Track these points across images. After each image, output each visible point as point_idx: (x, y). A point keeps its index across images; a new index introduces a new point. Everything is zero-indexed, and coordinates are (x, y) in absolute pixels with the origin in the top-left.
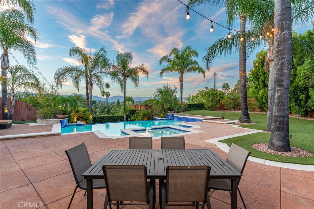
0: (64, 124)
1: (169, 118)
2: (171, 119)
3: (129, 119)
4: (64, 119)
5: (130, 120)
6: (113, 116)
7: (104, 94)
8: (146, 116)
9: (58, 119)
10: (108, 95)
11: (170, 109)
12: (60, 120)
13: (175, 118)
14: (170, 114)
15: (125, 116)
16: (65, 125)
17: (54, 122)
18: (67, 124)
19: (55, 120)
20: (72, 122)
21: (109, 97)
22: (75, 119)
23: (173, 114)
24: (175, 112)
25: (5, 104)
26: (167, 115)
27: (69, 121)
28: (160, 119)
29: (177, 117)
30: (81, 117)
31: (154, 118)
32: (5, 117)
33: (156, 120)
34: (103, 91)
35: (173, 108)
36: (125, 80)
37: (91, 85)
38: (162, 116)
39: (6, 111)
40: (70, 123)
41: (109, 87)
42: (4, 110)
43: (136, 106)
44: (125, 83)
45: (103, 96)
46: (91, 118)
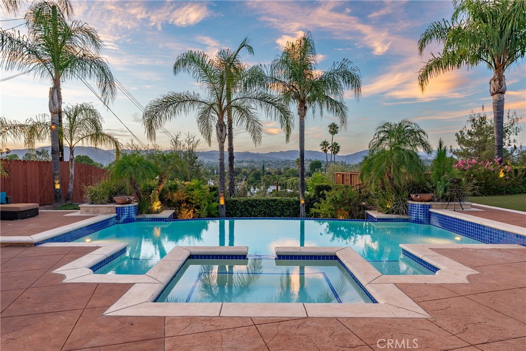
0: (125, 217)
4: (124, 206)
6: (275, 200)
7: (327, 148)
8: (344, 205)
9: (112, 205)
10: (336, 148)
12: (117, 208)
14: (416, 205)
15: (303, 202)
16: (127, 219)
17: (106, 211)
18: (134, 216)
19: (108, 207)
20: (150, 212)
22: (157, 205)
23: (427, 203)
24: (436, 199)
25: (55, 174)
26: (407, 207)
27: (139, 210)
28: (378, 219)
29: (439, 214)
30: (187, 201)
31: (367, 214)
32: (56, 197)
33: (372, 219)
34: (325, 142)
35: (428, 184)
36: (301, 110)
37: (222, 130)
38: (388, 209)
39: (58, 187)
40: (141, 213)
41: (336, 132)
42: (54, 184)
43: (343, 175)
44: (303, 116)
45: (325, 151)
46: (222, 202)
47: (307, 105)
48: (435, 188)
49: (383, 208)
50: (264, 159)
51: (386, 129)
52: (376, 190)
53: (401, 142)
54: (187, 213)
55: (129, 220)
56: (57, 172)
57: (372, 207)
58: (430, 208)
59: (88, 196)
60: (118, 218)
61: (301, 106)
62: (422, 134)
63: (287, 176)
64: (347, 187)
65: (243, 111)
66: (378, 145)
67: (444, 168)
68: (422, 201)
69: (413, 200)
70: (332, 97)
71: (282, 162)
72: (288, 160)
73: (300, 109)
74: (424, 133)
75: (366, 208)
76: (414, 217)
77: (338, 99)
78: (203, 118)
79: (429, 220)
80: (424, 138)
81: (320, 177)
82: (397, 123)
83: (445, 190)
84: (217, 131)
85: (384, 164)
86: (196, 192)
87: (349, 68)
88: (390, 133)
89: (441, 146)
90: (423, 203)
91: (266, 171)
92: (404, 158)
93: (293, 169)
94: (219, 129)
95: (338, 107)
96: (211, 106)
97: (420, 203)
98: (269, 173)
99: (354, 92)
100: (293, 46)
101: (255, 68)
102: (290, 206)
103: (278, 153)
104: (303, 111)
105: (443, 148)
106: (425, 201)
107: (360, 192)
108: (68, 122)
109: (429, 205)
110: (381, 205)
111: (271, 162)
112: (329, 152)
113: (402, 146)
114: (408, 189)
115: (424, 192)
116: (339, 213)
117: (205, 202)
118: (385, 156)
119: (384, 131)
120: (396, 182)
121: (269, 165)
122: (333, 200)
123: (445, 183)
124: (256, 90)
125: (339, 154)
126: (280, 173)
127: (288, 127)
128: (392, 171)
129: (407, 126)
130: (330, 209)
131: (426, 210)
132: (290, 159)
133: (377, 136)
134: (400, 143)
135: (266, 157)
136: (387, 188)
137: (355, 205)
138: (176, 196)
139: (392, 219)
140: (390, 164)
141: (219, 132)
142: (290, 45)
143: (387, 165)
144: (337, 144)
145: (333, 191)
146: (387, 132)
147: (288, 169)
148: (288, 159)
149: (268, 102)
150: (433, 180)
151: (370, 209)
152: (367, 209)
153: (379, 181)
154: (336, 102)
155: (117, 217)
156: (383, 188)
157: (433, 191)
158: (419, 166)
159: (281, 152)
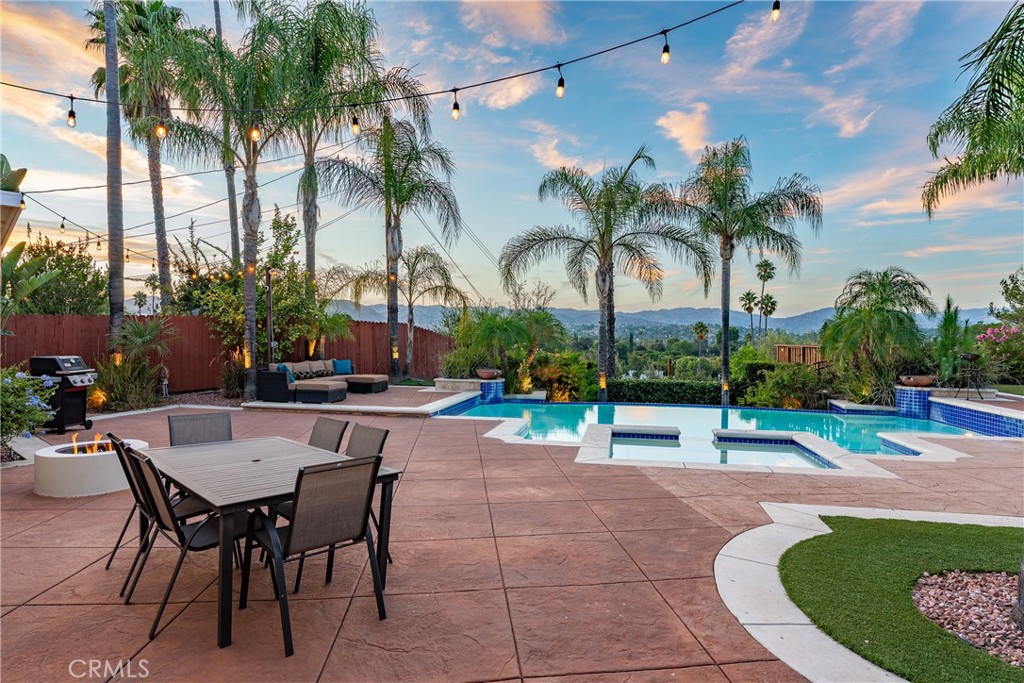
0: (491, 396)
1: (904, 410)
2: (910, 415)
3: (741, 401)
4: (490, 381)
5: (743, 403)
6: (682, 385)
7: (752, 305)
8: (795, 390)
9: (476, 380)
10: (769, 305)
11: (913, 367)
12: (482, 384)
13: (935, 413)
14: (908, 391)
15: (726, 388)
16: (493, 399)
17: (468, 388)
18: (501, 395)
19: (470, 383)
20: (518, 391)
21: (771, 313)
22: (527, 383)
23: (925, 389)
24: (939, 384)
25: (393, 340)
26: (893, 394)
27: (507, 389)
28: (848, 410)
29: (943, 404)
30: (559, 380)
31: (831, 404)
32: (393, 369)
33: (839, 410)
34: (748, 294)
35: (927, 361)
36: (725, 249)
37: (604, 280)
38: (864, 396)
39: (396, 355)
40: (509, 393)
41: (771, 277)
42: (392, 352)
43: (789, 349)
44: (728, 259)
45: (750, 310)
46: (603, 384)
47: (735, 241)
48: (938, 366)
49: (855, 396)
50: (632, 323)
51: (863, 281)
52: (846, 370)
53: (887, 300)
54: (562, 397)
55: (496, 401)
56: (396, 337)
57: (839, 395)
58: (929, 395)
59: (443, 368)
60: (483, 397)
61: (725, 244)
62: (919, 288)
63: (675, 354)
64: (798, 364)
65: (634, 250)
66: (850, 304)
67: (953, 338)
68: (917, 386)
69: (903, 384)
70: (775, 227)
71: (664, 329)
72: (676, 326)
73: (723, 249)
74: (923, 286)
75: (828, 397)
76: (905, 409)
77: (785, 232)
78: (575, 262)
79: (929, 413)
80: (924, 293)
81: (751, 352)
82: (882, 270)
83: (955, 371)
84: (597, 281)
85: (859, 331)
86: (574, 368)
87: (804, 187)
88: (869, 287)
89: (949, 306)
90: (919, 389)
91: (635, 344)
92: (889, 323)
93: (685, 342)
94: (600, 278)
95: (786, 243)
96: (587, 244)
97: (914, 388)
98: (642, 348)
99: (810, 224)
100: (715, 154)
101: (655, 187)
102: (705, 394)
103: (656, 312)
104: (728, 251)
105: (952, 309)
106: (922, 386)
107: (819, 373)
108: (406, 271)
109: (929, 392)
110: (853, 391)
111: (644, 328)
112: (756, 311)
113: (889, 306)
114: (897, 368)
115: (922, 373)
116: (786, 402)
117: (584, 382)
118: (861, 321)
119: (860, 283)
120: (877, 358)
121: (641, 333)
122: (778, 384)
123: (955, 360)
124: (657, 221)
125: (774, 315)
126: (662, 349)
127: (706, 275)
128: (871, 341)
129: (897, 276)
130: (772, 397)
131: (924, 399)
132: (679, 324)
133: (848, 290)
134: (884, 301)
135: (635, 319)
136: (863, 367)
137: (812, 391)
138: (547, 373)
139: (871, 411)
140: (869, 332)
141: (600, 283)
142: (711, 153)
143: (863, 333)
144: (771, 298)
145: (776, 371)
146: (865, 284)
147: (677, 340)
148: (674, 323)
149: (677, 239)
150: (936, 355)
151: (835, 399)
152: (831, 398)
153: (851, 357)
154: (781, 236)
155: (481, 395)
156: (858, 367)
157: (935, 372)
158: (912, 334)
159: (661, 310)
